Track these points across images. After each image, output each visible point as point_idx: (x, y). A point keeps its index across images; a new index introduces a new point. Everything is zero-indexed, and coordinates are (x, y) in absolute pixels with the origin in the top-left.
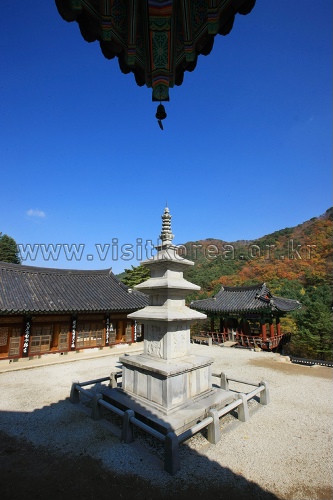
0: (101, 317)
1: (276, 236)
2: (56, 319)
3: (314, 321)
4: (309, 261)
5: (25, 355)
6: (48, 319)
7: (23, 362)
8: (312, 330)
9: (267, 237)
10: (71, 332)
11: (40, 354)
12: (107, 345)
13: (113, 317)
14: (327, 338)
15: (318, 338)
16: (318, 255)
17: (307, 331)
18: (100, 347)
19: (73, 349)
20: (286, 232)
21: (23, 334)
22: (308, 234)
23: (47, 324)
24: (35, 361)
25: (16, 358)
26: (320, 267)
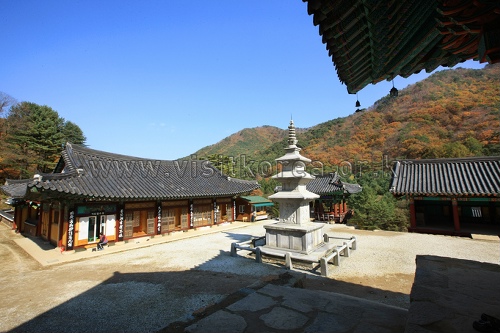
0: (210, 201)
1: (328, 125)
2: (178, 203)
3: (363, 202)
4: (357, 150)
5: (158, 233)
6: (172, 204)
7: (159, 238)
8: (361, 209)
9: (321, 125)
10: (189, 213)
11: (169, 232)
12: (215, 224)
13: (218, 201)
14: (372, 216)
15: (365, 216)
16: (366, 144)
17: (358, 211)
18: (211, 225)
19: (191, 228)
20: (338, 122)
21: (156, 216)
22: (357, 124)
23: (172, 207)
24: (166, 238)
25: (152, 235)
26: (367, 155)
